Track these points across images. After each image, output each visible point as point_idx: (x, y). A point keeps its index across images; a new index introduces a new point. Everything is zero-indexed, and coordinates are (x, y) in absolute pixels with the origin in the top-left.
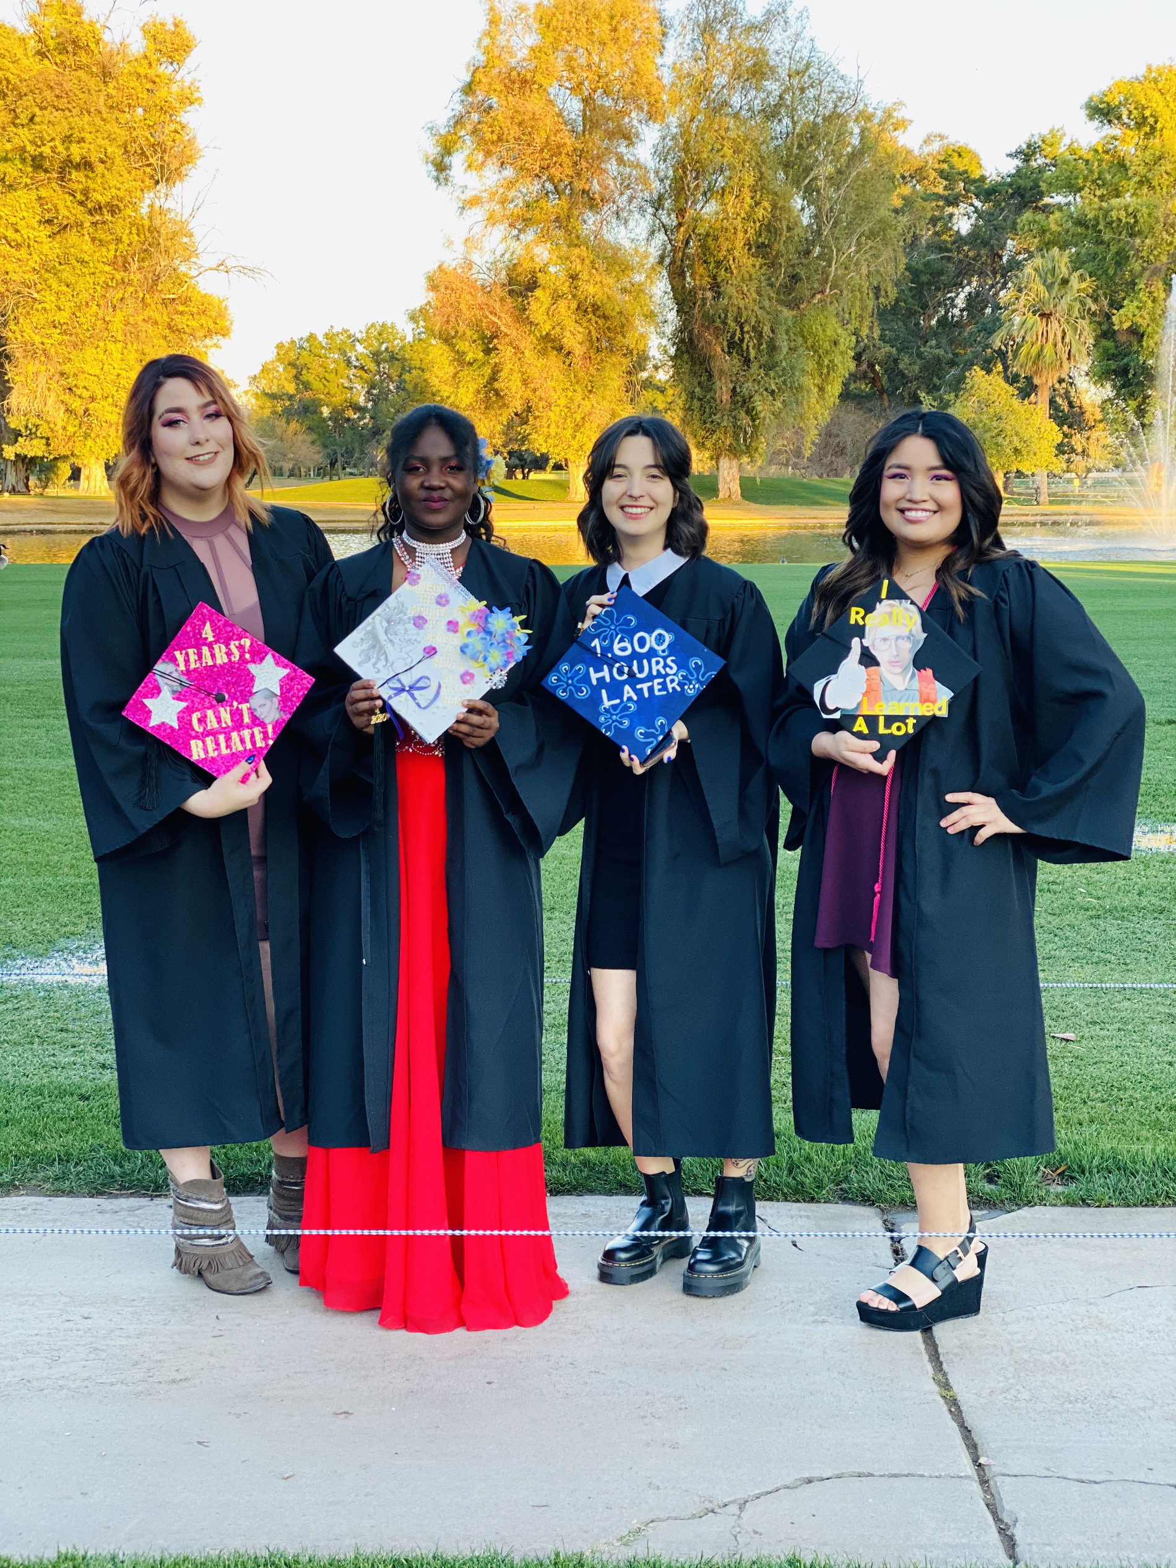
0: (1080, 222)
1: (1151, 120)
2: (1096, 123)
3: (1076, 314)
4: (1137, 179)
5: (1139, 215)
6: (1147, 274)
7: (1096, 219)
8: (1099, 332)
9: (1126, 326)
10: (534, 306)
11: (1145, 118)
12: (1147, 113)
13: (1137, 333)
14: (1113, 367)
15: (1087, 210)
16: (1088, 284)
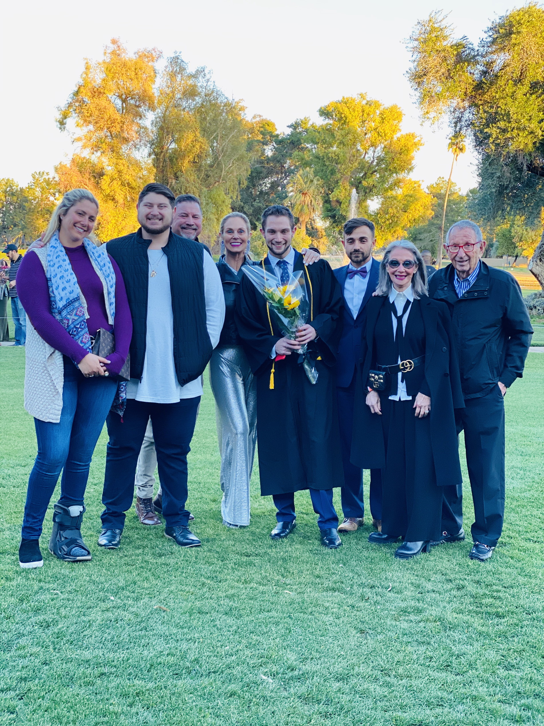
0: (317, 157)
1: (344, 118)
2: (323, 118)
3: (316, 193)
4: (338, 141)
5: (340, 156)
6: (342, 179)
7: (323, 156)
8: (324, 200)
9: (335, 199)
10: (103, 182)
11: (342, 118)
12: (343, 116)
13: (339, 202)
14: (330, 215)
15: (320, 152)
16: (321, 182)
